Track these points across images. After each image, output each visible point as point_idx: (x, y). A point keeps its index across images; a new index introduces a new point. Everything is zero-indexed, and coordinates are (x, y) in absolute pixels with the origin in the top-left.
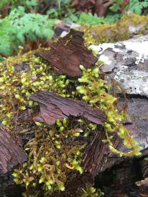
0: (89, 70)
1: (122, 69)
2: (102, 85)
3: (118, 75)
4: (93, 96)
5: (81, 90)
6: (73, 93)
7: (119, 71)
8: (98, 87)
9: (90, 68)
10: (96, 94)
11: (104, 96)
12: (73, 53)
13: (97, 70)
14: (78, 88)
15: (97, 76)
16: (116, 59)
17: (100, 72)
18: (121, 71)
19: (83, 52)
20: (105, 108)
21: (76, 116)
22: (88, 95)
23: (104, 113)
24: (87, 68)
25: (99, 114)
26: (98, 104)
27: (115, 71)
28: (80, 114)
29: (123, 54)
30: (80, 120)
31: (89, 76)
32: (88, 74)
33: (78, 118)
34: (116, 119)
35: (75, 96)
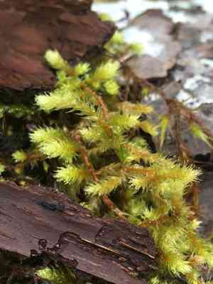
0: (83, 68)
1: (203, 70)
2: (133, 121)
3: (188, 91)
4: (97, 168)
5: (48, 142)
6: (18, 156)
7: (191, 76)
8: (117, 130)
9: (84, 60)
10: (111, 157)
11: (142, 162)
12: (24, 19)
13: (110, 69)
14: (38, 135)
15: (113, 89)
16: (176, 39)
17: (122, 79)
18: (198, 77)
19: (62, 12)
20: (148, 214)
21: (28, 254)
22: (77, 162)
23: (147, 235)
24: (72, 60)
25: (124, 242)
26: (118, 197)
27: (178, 76)
28: (42, 243)
29: (199, 26)
30: (44, 273)
31: (82, 88)
32: (78, 82)
33: (37, 261)
34: (200, 259)
35: (27, 170)
